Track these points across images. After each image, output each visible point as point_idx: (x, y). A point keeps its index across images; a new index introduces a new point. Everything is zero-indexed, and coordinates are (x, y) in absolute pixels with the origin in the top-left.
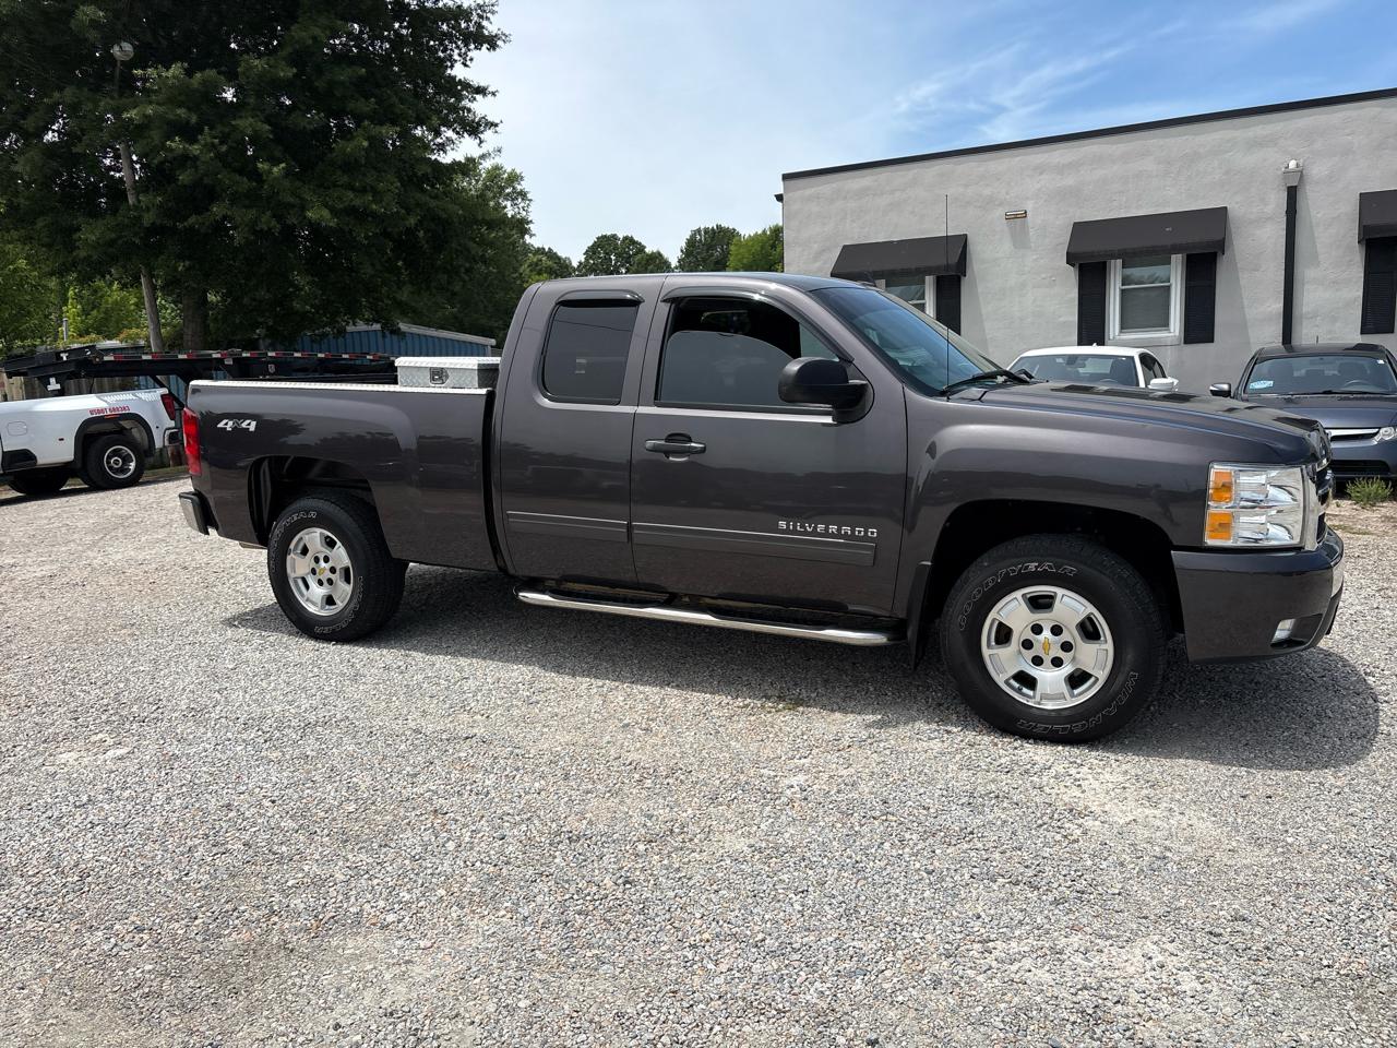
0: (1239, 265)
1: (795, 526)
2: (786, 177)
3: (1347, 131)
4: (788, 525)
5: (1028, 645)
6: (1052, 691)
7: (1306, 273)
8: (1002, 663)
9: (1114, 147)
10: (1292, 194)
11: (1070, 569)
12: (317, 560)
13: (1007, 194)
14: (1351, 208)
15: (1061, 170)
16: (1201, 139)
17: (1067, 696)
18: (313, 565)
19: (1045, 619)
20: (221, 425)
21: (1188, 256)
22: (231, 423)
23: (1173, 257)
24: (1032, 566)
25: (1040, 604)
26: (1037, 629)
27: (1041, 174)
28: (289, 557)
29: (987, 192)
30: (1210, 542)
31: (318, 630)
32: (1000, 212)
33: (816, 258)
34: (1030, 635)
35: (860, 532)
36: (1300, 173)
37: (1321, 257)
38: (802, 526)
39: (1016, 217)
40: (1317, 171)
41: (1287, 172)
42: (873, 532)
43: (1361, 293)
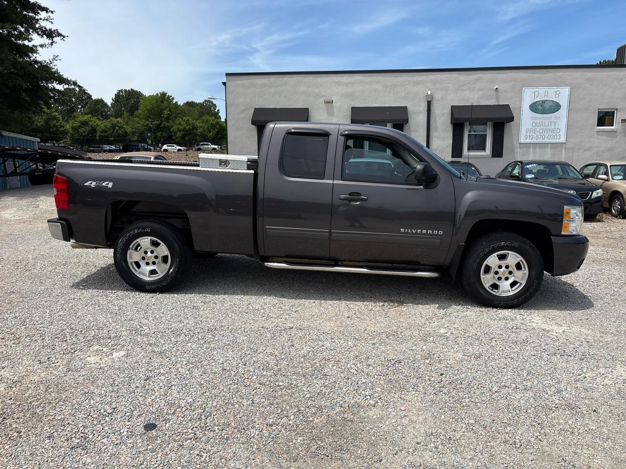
0: (411, 129)
1: (408, 231)
2: (227, 75)
3: (447, 82)
4: (405, 231)
5: (496, 273)
6: (506, 289)
7: (434, 134)
8: (487, 280)
9: (367, 78)
10: (429, 103)
11: (516, 244)
12: (146, 253)
13: (325, 92)
14: (448, 111)
15: (347, 85)
16: (398, 79)
17: (511, 290)
18: (143, 255)
19: (503, 263)
20: (87, 184)
21: (394, 124)
22: (94, 183)
23: (388, 124)
24: (503, 244)
25: (502, 257)
26: (500, 267)
27: (339, 85)
28: (129, 252)
29: (317, 91)
30: (563, 233)
31: (148, 287)
32: (322, 100)
33: (242, 113)
34: (497, 269)
35: (435, 232)
36: (432, 96)
37: (439, 128)
38: (411, 231)
39: (328, 102)
40: (437, 96)
41: (428, 95)
42: (441, 232)
43: (451, 142)
